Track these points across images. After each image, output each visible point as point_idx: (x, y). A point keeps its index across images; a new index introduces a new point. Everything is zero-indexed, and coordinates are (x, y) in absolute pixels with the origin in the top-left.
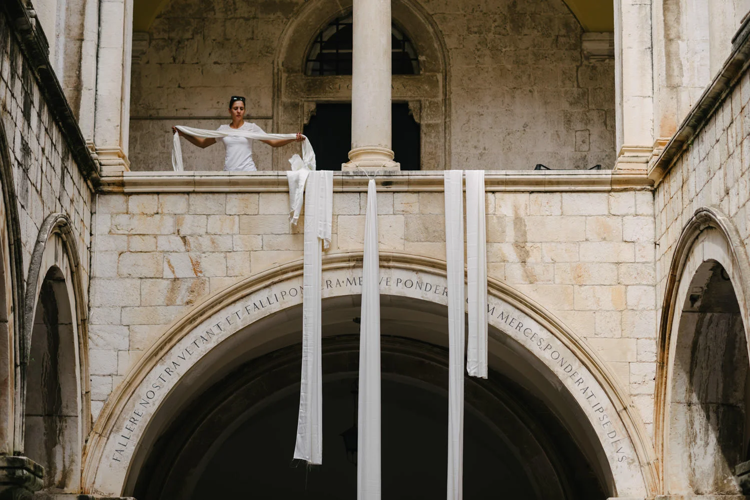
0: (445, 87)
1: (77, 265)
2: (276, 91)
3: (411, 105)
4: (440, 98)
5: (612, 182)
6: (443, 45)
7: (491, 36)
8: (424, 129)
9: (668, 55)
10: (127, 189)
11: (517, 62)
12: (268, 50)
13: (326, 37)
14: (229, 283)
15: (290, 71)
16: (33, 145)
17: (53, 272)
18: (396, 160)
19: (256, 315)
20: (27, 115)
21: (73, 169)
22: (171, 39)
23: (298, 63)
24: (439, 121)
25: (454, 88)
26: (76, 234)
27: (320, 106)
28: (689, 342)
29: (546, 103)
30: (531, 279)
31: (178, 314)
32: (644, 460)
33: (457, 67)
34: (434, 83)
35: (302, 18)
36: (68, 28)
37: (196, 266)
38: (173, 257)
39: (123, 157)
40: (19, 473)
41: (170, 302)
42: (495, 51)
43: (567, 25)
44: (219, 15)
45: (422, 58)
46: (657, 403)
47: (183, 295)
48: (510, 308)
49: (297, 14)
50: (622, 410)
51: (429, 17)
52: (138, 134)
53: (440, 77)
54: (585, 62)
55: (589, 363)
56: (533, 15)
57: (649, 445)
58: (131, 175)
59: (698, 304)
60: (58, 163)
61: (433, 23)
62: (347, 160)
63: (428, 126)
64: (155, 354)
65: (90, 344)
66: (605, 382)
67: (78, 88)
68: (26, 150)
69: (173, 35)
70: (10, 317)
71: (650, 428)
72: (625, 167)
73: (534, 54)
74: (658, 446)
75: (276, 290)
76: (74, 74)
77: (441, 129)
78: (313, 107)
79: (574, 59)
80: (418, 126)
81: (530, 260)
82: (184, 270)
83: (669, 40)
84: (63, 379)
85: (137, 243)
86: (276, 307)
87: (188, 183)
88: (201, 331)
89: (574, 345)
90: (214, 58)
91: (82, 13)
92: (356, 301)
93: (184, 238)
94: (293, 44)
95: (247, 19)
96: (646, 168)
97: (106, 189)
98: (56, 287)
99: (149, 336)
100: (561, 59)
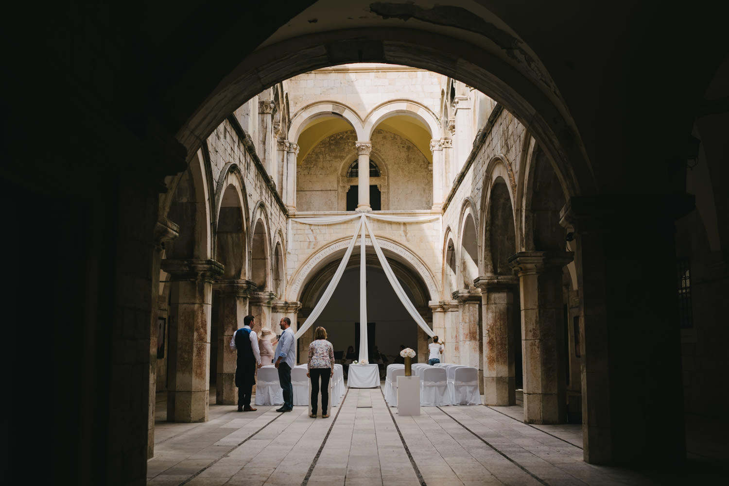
0: (388, 180)
1: (283, 239)
2: (338, 182)
3: (378, 186)
4: (387, 184)
5: (431, 213)
6: (387, 168)
7: (401, 165)
8: (382, 193)
9: (446, 177)
10: (296, 217)
11: (409, 173)
12: (336, 170)
13: (353, 166)
14: (325, 243)
15: (342, 176)
16: (273, 213)
17: (278, 244)
18: (371, 207)
19: (332, 251)
20: (271, 205)
21: (282, 213)
22: (307, 167)
23: (345, 174)
24: (386, 191)
25: (390, 181)
26: (283, 232)
27: (351, 186)
28: (450, 258)
29: (418, 185)
30: (408, 240)
31: (311, 251)
32: (439, 290)
33: (392, 175)
34: (385, 179)
35: (346, 160)
36: (279, 172)
37: (315, 238)
38: (309, 236)
39: (294, 207)
40: (272, 296)
41: (308, 248)
42: (403, 169)
43: (424, 162)
44: (321, 160)
45: (381, 172)
46: (442, 274)
47: (312, 246)
48: (402, 249)
49: (344, 159)
50: (433, 277)
51: (383, 160)
52: (298, 196)
53: (386, 177)
54: (429, 173)
55: (424, 264)
56: (414, 159)
57: (440, 286)
58: (297, 213)
59: (451, 248)
60: (278, 214)
61: (384, 162)
62: (357, 207)
63: (383, 192)
64: (305, 262)
65: (287, 259)
66: (428, 269)
67: (282, 189)
68: (271, 214)
69: (308, 166)
70: (269, 258)
71: (441, 281)
72: (434, 209)
73: (414, 170)
74: (443, 287)
75: (338, 244)
76: (281, 185)
77: (387, 193)
78: (349, 187)
79: (426, 172)
80: (380, 192)
81: (408, 235)
82: (312, 239)
83: (446, 173)
84: (280, 270)
85: (299, 232)
86: (338, 249)
87: (313, 215)
88: (317, 256)
89: (420, 259)
90: (320, 173)
91: (283, 167)
92: (359, 247)
93: (312, 230)
94: (343, 168)
95: (329, 161)
96: (440, 209)
97: (290, 216)
98: (278, 246)
99: (303, 257)
100: (422, 172)
